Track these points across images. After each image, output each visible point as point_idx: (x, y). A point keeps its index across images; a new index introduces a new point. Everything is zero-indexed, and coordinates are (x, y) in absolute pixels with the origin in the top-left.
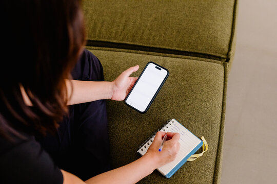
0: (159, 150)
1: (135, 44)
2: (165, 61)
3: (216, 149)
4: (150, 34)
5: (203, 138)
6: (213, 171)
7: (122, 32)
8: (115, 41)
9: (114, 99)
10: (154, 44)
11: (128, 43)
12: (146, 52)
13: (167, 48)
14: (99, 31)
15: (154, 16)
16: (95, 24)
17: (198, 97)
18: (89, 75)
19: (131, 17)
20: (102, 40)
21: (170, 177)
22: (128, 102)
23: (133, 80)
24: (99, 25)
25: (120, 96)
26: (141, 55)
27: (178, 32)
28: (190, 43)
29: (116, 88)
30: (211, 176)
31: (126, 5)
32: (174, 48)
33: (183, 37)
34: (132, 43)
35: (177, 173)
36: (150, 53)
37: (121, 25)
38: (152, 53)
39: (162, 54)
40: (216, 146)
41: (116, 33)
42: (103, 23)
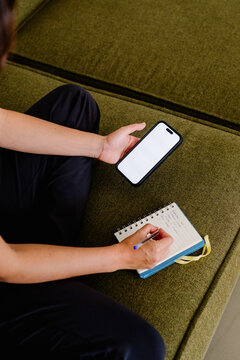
0: (135, 248)
1: (162, 98)
2: (192, 128)
3: (221, 258)
4: (185, 89)
5: (207, 238)
6: (207, 285)
7: (148, 79)
8: (137, 90)
9: (101, 159)
10: (187, 103)
11: (154, 95)
12: (171, 111)
13: (203, 111)
14: (121, 72)
15: (197, 65)
16: (118, 62)
17: (219, 183)
18: (77, 121)
19: (166, 62)
20: (121, 85)
21: (145, 276)
22: (121, 167)
23: (133, 139)
24: (123, 65)
25: (111, 157)
26: (164, 114)
27: (224, 92)
28: (234, 111)
29: (106, 145)
30: (203, 290)
31: (165, 45)
32: (211, 114)
33: (227, 101)
34: (158, 96)
35: (156, 274)
36: (177, 113)
37: (150, 70)
38: (180, 114)
39: (192, 118)
40: (224, 254)
41: (141, 80)
42: (128, 62)
